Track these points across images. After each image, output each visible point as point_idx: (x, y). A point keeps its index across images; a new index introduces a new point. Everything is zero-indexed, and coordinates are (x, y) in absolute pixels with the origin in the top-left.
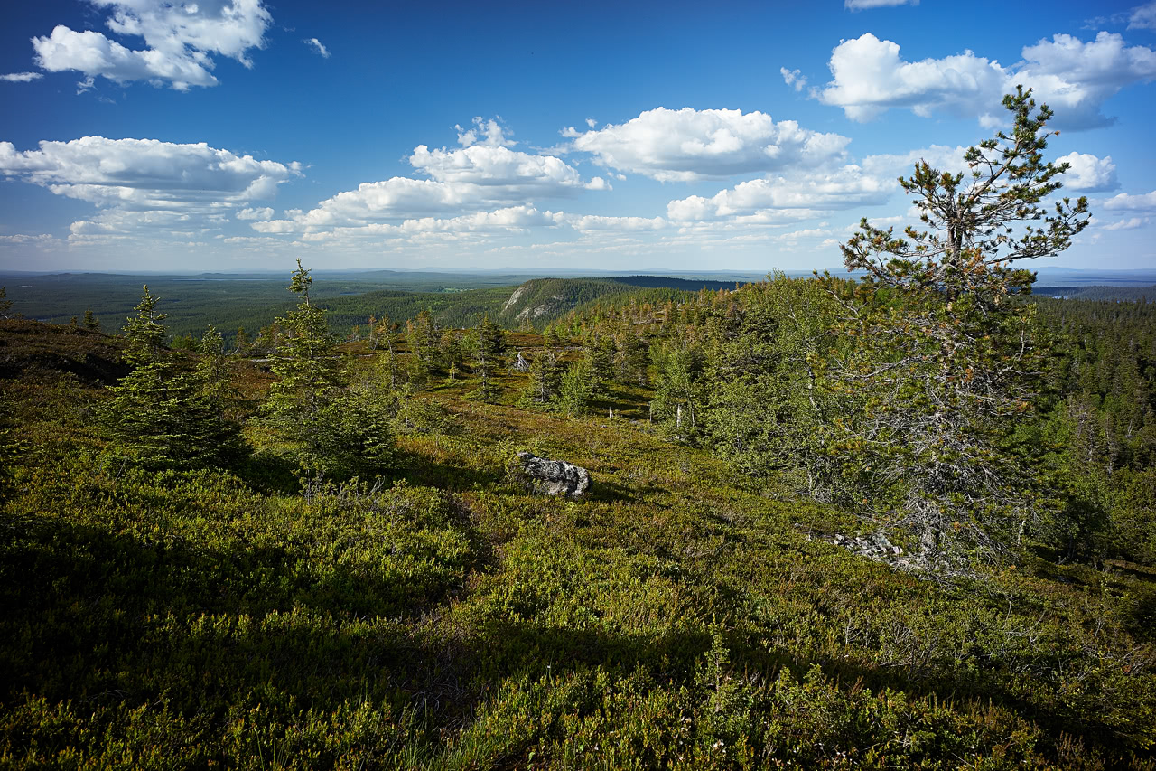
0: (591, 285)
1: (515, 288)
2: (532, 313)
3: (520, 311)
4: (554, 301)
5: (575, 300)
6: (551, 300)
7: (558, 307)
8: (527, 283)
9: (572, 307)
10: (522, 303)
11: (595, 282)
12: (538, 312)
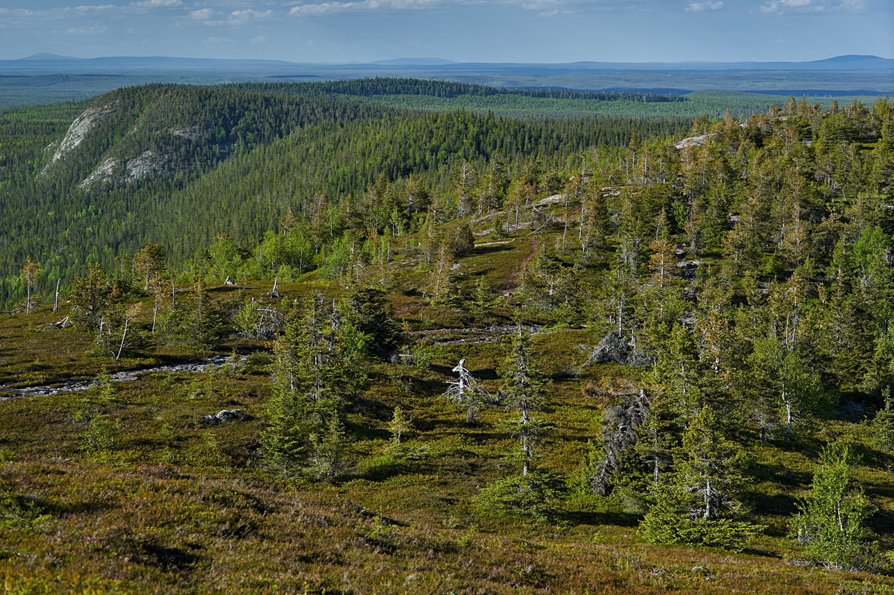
0: (267, 101)
1: (76, 109)
2: (122, 171)
3: (91, 167)
4: (177, 143)
5: (229, 140)
6: (167, 140)
7: (188, 158)
8: (108, 97)
9: (223, 157)
10: (95, 147)
11: (279, 95)
12: (138, 169)
